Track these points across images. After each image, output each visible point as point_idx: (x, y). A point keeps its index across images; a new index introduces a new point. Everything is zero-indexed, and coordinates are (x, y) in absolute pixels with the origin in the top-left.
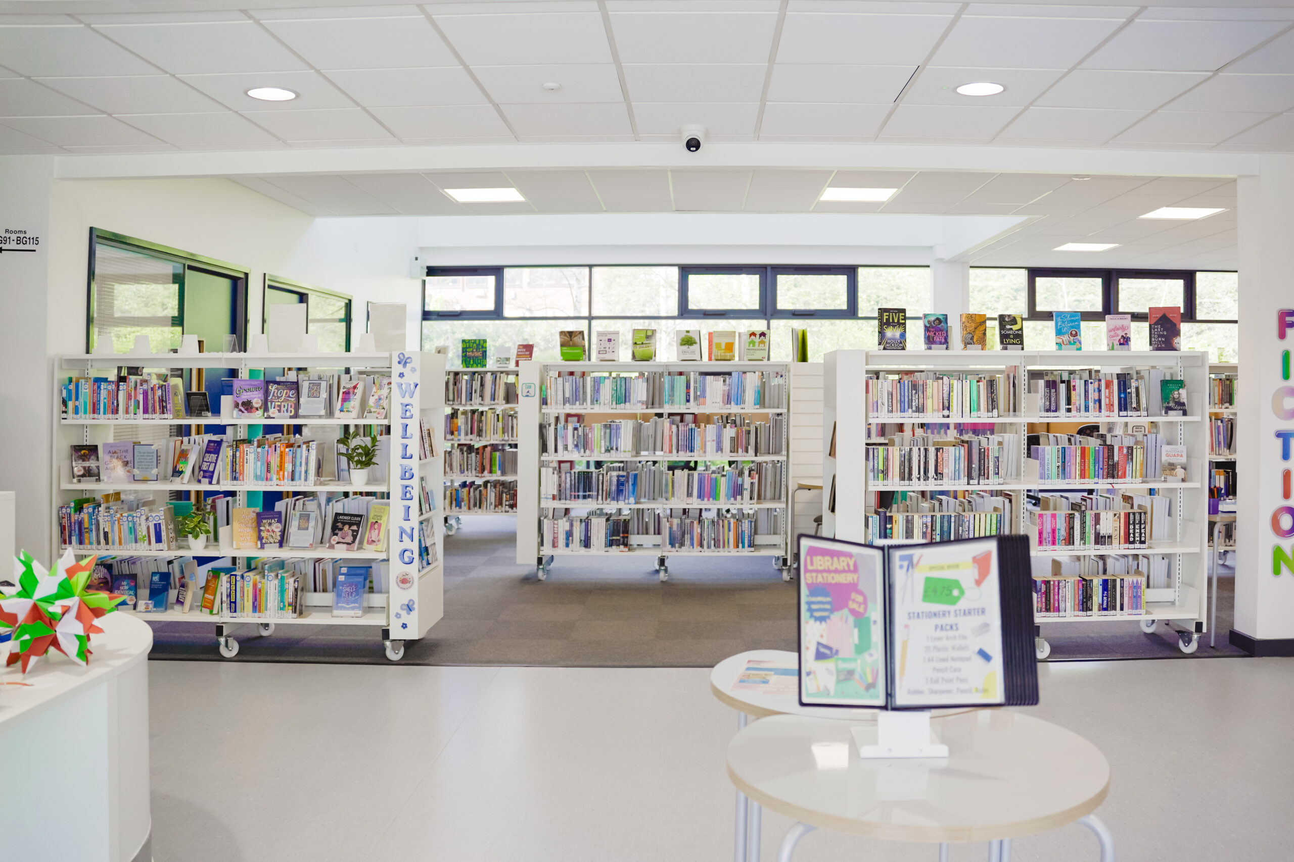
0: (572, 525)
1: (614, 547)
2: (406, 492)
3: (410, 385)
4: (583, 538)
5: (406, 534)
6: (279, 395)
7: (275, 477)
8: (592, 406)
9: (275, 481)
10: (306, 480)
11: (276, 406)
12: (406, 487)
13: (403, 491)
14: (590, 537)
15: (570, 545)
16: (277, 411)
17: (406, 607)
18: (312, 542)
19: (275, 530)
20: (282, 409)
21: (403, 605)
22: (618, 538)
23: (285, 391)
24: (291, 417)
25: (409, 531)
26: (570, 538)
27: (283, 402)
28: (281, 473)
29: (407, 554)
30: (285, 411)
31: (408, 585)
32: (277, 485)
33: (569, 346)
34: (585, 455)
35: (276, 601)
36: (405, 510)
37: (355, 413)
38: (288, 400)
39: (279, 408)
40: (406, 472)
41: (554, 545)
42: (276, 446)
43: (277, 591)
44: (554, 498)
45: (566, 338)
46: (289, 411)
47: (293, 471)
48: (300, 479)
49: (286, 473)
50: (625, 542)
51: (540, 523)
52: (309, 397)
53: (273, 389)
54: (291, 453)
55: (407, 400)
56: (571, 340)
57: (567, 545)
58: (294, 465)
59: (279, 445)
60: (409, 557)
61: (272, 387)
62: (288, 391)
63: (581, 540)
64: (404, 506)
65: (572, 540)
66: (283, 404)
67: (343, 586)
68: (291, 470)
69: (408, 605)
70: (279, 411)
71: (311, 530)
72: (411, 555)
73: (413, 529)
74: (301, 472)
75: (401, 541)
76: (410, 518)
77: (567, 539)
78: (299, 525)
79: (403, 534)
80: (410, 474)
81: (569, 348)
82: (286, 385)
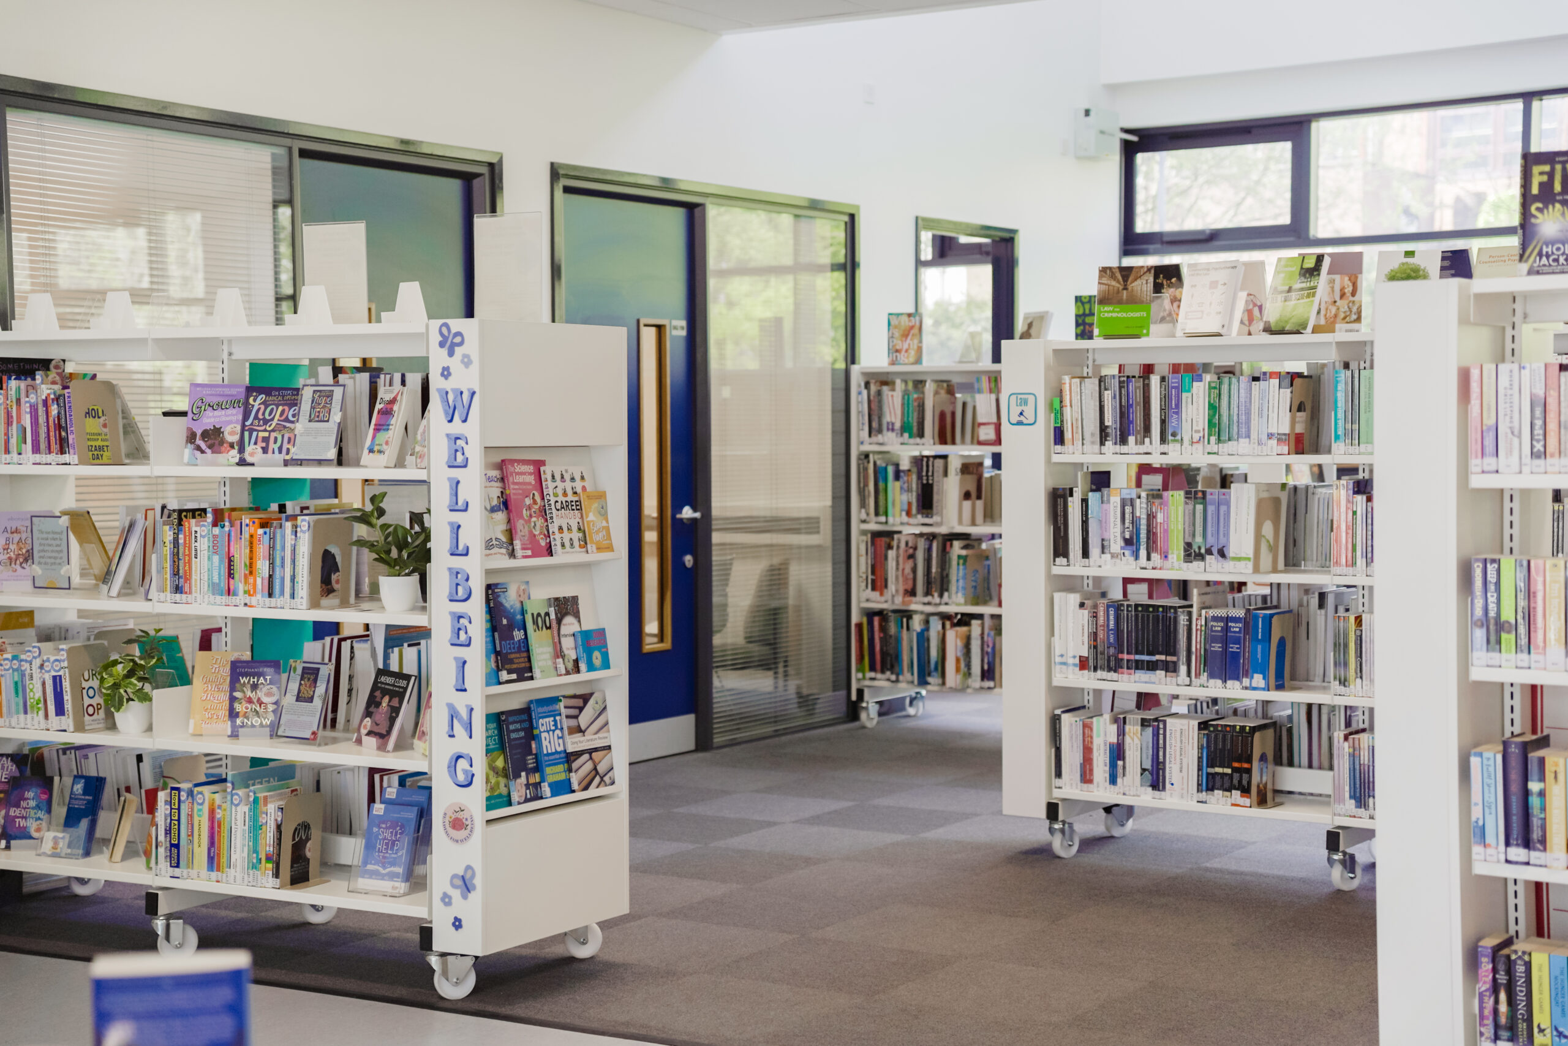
0: (1121, 733)
1: (1218, 793)
2: (459, 629)
3: (462, 393)
4: (1148, 765)
5: (459, 721)
6: (267, 417)
7: (242, 588)
8: (1164, 448)
9: (241, 598)
10: (293, 596)
11: (260, 440)
12: (460, 617)
13: (453, 626)
14: (1164, 763)
15: (1119, 780)
16: (260, 450)
17: (460, 883)
18: (315, 729)
19: (265, 699)
20: (272, 445)
21: (455, 876)
22: (1229, 771)
23: (281, 408)
24: (282, 464)
25: (464, 714)
26: (1120, 763)
27: (273, 430)
28: (251, 580)
29: (462, 764)
30: (276, 451)
31: (462, 834)
32: (246, 604)
33: (1120, 302)
34: (1151, 564)
35: (246, 849)
36: (457, 667)
37: (391, 453)
38: (285, 427)
39: (264, 445)
40: (457, 585)
41: (1086, 777)
42: (241, 523)
43: (247, 827)
44: (1083, 664)
45: (1114, 283)
46: (284, 450)
47: (270, 576)
48: (282, 593)
49: (259, 581)
50: (1245, 783)
51: (1055, 724)
52: (310, 421)
53: (256, 404)
54: (267, 537)
55: (457, 427)
56: (1125, 288)
57: (1113, 780)
58: (272, 564)
59: (247, 521)
60: (465, 772)
61: (255, 400)
62: (286, 408)
63: (1144, 770)
64: (456, 659)
65: (1124, 767)
66: (273, 435)
67: (380, 828)
68: (267, 576)
69: (463, 877)
70: (265, 450)
71: (318, 703)
72: (468, 768)
73: (472, 709)
74: (283, 579)
75: (450, 736)
76: (467, 686)
77: (1113, 766)
78: (299, 691)
79: (455, 721)
80: (464, 589)
81: (1117, 308)
82: (283, 396)
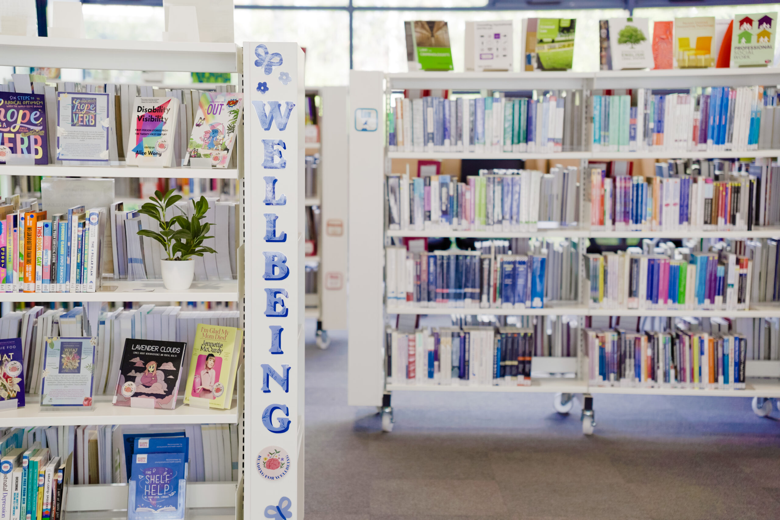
0: (437, 343)
1: (508, 378)
2: (276, 303)
3: (279, 105)
4: (456, 364)
5: (275, 378)
6: (9, 119)
7: (16, 275)
9: (17, 283)
10: (80, 280)
11: (6, 141)
12: (276, 293)
13: (269, 301)
14: (468, 361)
15: (435, 375)
16: (9, 150)
17: (274, 512)
18: (88, 396)
19: (10, 374)
20: (19, 146)
21: (270, 507)
22: (515, 363)
23: (21, 112)
24: (38, 162)
25: (281, 373)
26: (436, 363)
27: (18, 132)
28: (29, 268)
29: (278, 414)
30: (25, 151)
31: (278, 472)
32: (21, 291)
33: (430, 45)
35: (18, 512)
36: (273, 334)
37: (168, 155)
38: (29, 129)
39: (11, 145)
40: (274, 266)
41: (410, 374)
42: (15, 217)
43: (19, 491)
44: (409, 298)
46: (33, 151)
47: (53, 264)
48: (67, 278)
49: (39, 269)
50: (526, 370)
51: (388, 338)
52: (73, 125)
54: (48, 230)
55: (274, 134)
57: (431, 375)
58: (56, 253)
59: (23, 215)
60: (281, 420)
62: (27, 112)
63: (453, 367)
64: (271, 327)
65: (439, 366)
66: (19, 136)
67: (145, 474)
68: (49, 263)
69: (278, 508)
70: (13, 150)
71: (86, 373)
72: (285, 416)
73: (288, 370)
74: (68, 267)
75: (265, 392)
76: (282, 349)
77: (431, 364)
78: (61, 364)
79: (270, 378)
80: (282, 268)
81: (430, 50)
82: (22, 101)
